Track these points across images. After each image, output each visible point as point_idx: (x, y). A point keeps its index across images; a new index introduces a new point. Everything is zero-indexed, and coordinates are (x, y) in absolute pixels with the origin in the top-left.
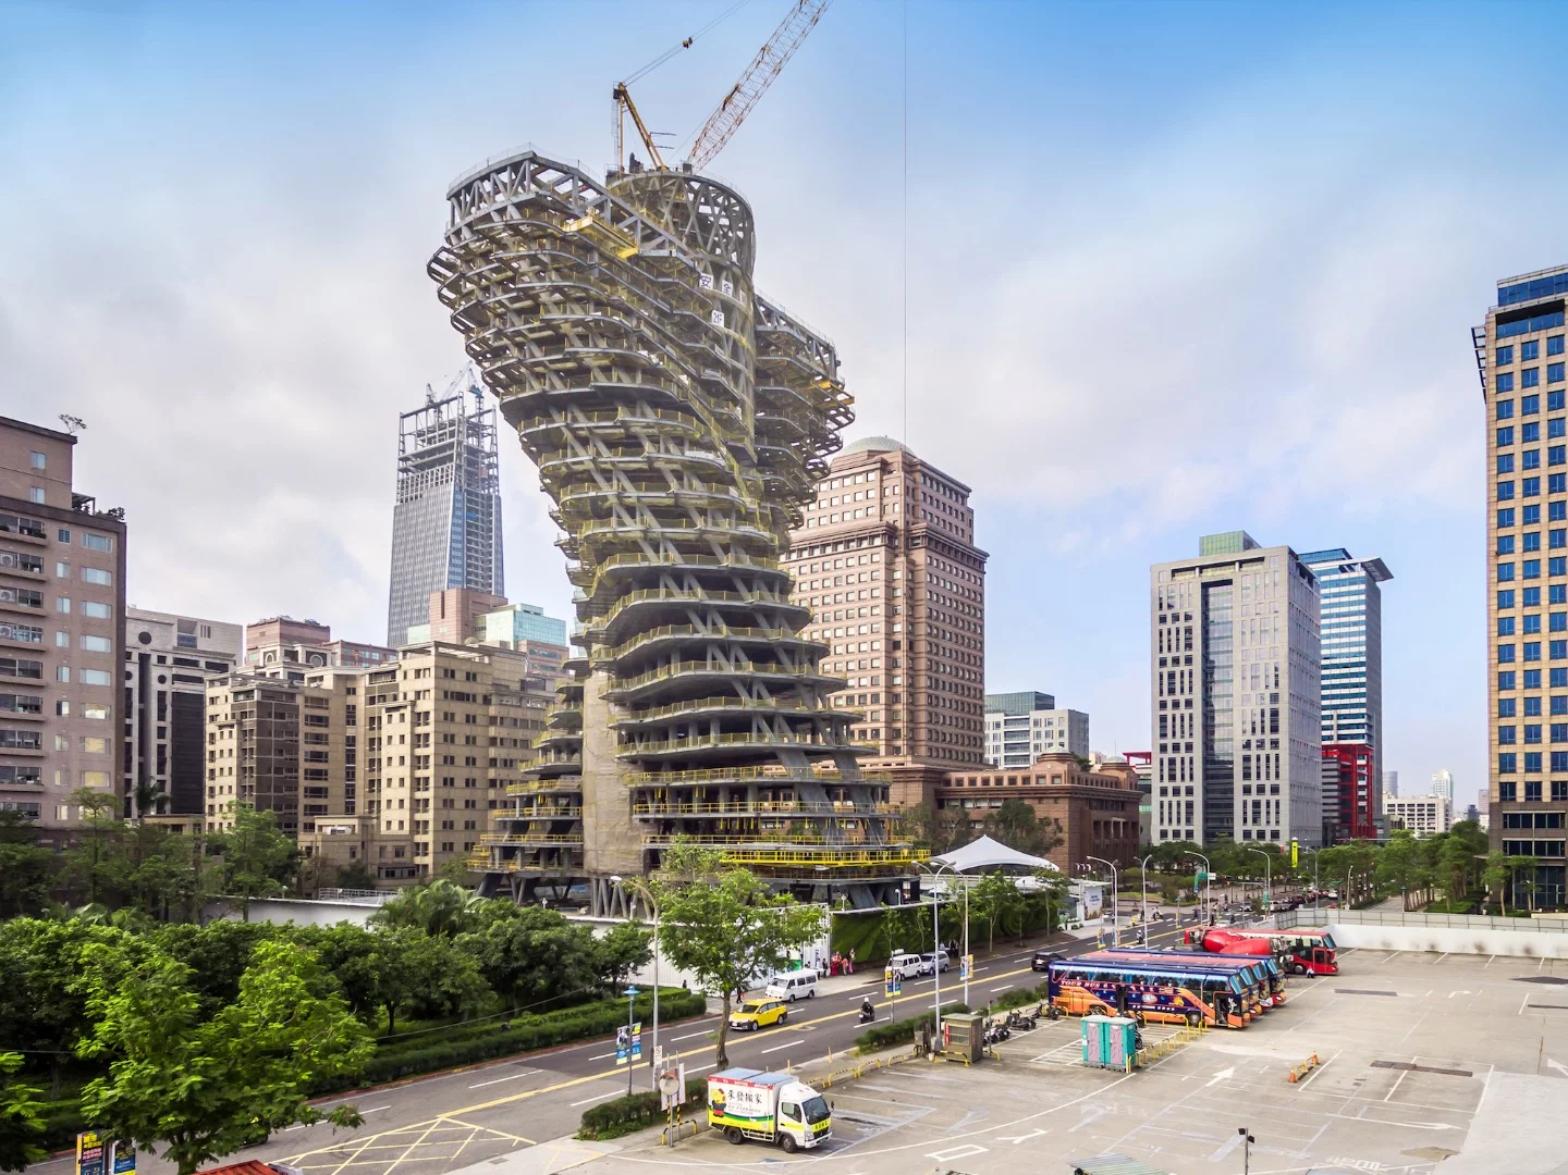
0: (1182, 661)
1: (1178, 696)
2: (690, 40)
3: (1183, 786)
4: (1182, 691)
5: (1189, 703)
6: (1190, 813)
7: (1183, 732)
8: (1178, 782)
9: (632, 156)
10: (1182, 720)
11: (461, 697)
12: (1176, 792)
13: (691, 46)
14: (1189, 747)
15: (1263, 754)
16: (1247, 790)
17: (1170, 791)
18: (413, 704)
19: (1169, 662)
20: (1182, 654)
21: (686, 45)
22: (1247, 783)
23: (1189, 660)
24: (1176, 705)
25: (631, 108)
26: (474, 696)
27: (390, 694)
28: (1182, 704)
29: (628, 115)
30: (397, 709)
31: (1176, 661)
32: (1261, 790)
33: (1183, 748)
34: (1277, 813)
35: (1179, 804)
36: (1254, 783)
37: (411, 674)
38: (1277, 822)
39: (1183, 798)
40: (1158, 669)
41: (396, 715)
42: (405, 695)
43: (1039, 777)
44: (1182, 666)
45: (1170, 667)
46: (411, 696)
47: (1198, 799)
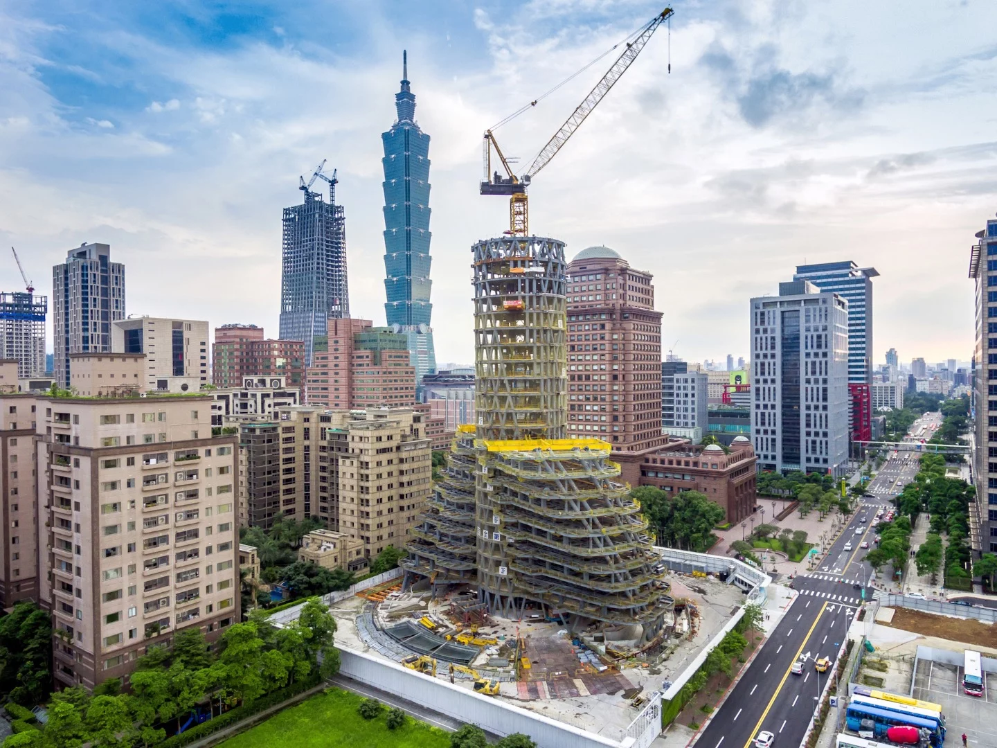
0: (769, 356)
1: (766, 376)
2: (536, 102)
3: (770, 429)
4: (769, 373)
5: (773, 381)
6: (774, 445)
7: (769, 398)
8: (766, 427)
9: (496, 173)
10: (769, 390)
11: (384, 451)
12: (766, 432)
13: (536, 105)
14: (773, 407)
15: (818, 414)
16: (808, 434)
17: (762, 431)
18: (358, 457)
19: (761, 356)
20: (769, 352)
21: (533, 104)
22: (808, 429)
23: (773, 356)
24: (765, 381)
25: (495, 143)
26: (391, 448)
27: (343, 448)
28: (769, 381)
29: (492, 146)
30: (348, 458)
31: (765, 356)
32: (817, 434)
33: (769, 407)
34: (827, 448)
35: (767, 439)
36: (812, 430)
37: (357, 439)
38: (827, 453)
39: (770, 436)
40: (755, 361)
41: (348, 462)
42: (353, 450)
43: (703, 464)
44: (769, 359)
45: (761, 359)
46: (357, 451)
47: (779, 437)
